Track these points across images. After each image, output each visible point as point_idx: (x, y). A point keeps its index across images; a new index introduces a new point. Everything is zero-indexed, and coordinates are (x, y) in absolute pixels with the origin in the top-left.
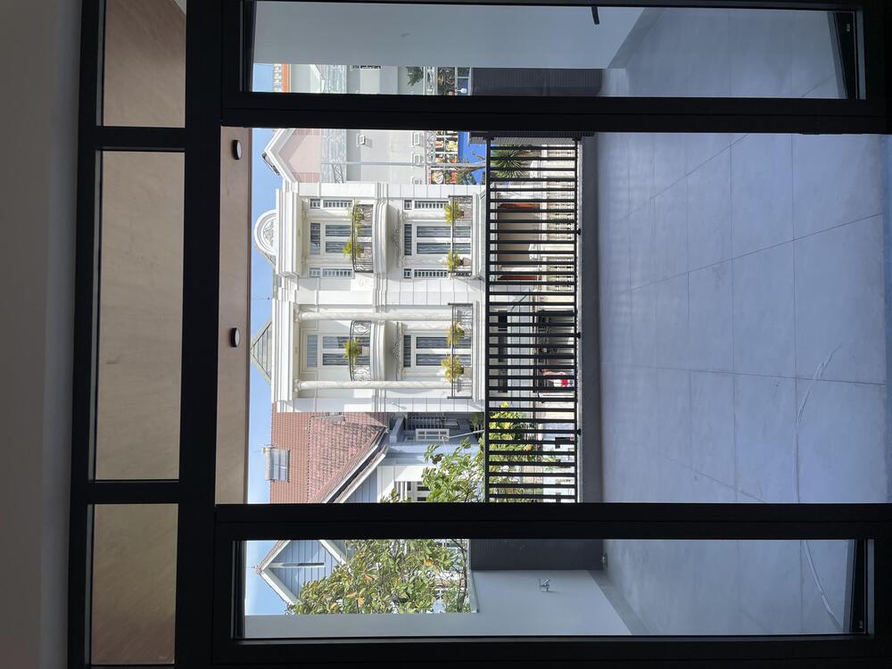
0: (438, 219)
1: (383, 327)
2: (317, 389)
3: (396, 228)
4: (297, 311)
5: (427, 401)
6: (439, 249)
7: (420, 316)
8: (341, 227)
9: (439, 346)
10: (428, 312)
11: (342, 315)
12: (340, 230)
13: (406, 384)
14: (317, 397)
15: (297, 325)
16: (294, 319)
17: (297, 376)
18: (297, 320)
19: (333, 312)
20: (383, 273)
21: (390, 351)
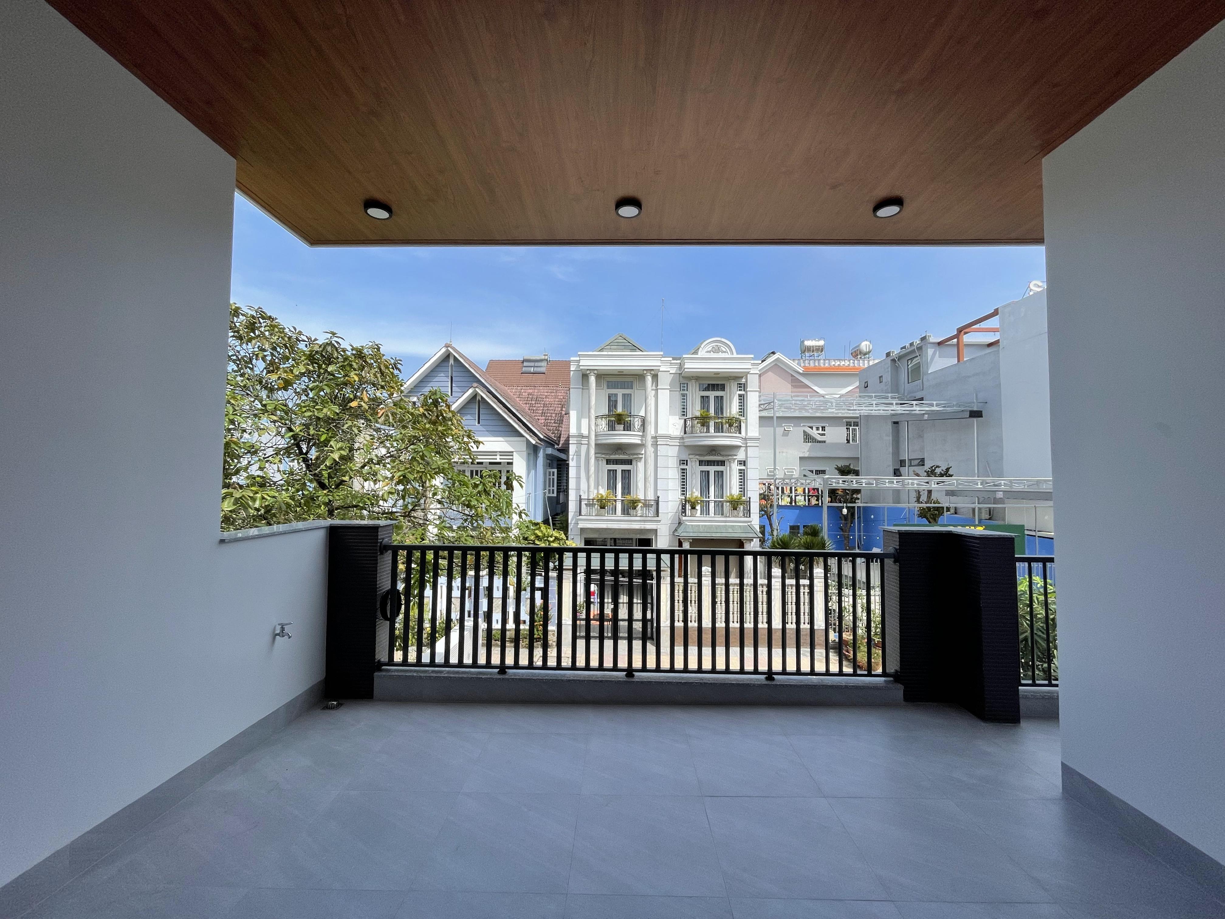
0: (730, 488)
1: (639, 442)
2: (588, 389)
3: (722, 453)
4: (653, 372)
5: (578, 478)
6: (705, 488)
7: (649, 473)
8: (722, 409)
9: (623, 488)
10: (651, 479)
11: (649, 408)
12: (720, 409)
13: (592, 460)
14: (582, 389)
15: (641, 373)
16: (646, 370)
17: (600, 373)
18: (645, 372)
19: (651, 401)
20: (684, 442)
21: (619, 448)
